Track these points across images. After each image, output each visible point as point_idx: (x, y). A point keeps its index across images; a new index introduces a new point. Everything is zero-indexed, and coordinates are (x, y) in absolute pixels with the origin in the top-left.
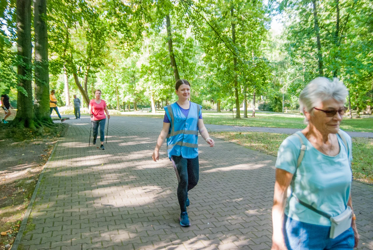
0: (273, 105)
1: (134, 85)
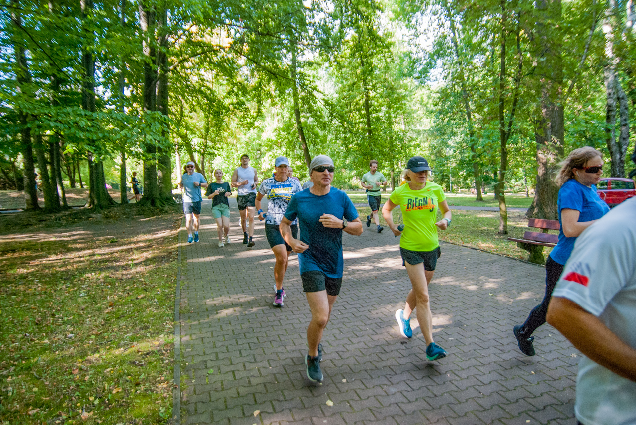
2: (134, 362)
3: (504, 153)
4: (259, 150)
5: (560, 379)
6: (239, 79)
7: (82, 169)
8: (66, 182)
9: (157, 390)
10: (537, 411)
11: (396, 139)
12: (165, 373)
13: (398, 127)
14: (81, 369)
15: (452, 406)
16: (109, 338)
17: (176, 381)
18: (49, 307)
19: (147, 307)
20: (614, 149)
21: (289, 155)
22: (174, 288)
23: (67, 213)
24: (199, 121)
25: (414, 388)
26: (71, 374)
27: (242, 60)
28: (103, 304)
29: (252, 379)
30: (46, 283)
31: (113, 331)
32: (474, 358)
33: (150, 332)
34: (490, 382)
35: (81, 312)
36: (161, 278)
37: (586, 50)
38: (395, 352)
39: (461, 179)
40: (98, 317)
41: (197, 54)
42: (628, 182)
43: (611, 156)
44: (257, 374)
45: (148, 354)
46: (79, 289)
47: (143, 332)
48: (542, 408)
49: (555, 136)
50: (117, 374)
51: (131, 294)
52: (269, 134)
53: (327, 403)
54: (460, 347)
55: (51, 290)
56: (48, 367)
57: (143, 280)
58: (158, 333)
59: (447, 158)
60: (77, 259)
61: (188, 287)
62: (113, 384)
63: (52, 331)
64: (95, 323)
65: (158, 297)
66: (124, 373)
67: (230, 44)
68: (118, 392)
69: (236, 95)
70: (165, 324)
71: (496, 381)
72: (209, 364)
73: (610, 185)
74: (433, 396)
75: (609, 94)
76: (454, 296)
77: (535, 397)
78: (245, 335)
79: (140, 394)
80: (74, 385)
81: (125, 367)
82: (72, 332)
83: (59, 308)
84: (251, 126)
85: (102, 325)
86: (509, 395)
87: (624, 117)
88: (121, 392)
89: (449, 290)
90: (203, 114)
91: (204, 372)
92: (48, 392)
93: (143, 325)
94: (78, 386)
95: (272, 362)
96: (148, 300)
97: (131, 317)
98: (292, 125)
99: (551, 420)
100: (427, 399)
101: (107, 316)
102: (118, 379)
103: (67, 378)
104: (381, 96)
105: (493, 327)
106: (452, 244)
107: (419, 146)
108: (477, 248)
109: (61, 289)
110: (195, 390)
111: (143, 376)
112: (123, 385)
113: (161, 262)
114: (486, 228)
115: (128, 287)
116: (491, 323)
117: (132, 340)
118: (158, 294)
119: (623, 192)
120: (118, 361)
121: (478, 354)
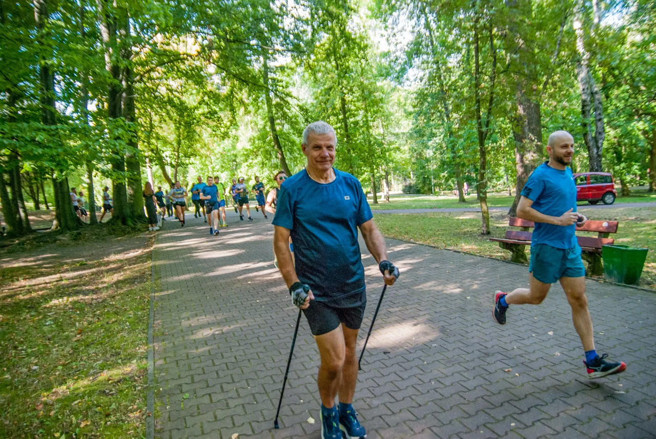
0: (421, 185)
1: (236, 172)
2: (104, 392)
3: (483, 153)
4: (235, 161)
5: (544, 379)
6: (209, 88)
7: (46, 189)
8: (30, 204)
9: (128, 419)
10: (521, 413)
11: (374, 144)
12: (137, 401)
13: (376, 130)
14: (46, 404)
15: (436, 415)
16: (77, 367)
17: (149, 409)
18: (11, 339)
19: (118, 332)
20: (591, 144)
21: (266, 164)
22: (147, 310)
23: (31, 236)
24: (169, 134)
25: (398, 399)
26: (35, 410)
27: (212, 69)
28: (71, 332)
29: (230, 401)
30: (7, 313)
31: (81, 360)
32: (458, 363)
33: (121, 358)
34: (475, 388)
35: (47, 342)
36: (134, 300)
37: (557, 47)
38: (378, 363)
39: (443, 181)
40: (66, 346)
41: (164, 63)
42: (606, 176)
43: (589, 151)
44: (235, 395)
45: (119, 381)
46: (45, 317)
47: (114, 359)
48: (527, 410)
49: (533, 133)
50: (85, 406)
51: (101, 318)
52: (244, 144)
53: (308, 420)
54: (443, 353)
55: (13, 320)
56: (8, 404)
57: (114, 303)
58: (130, 359)
59: (428, 160)
60: (43, 285)
61: (162, 308)
62: (81, 416)
63: (14, 366)
64: (62, 353)
65: (130, 320)
66: (93, 405)
67: (198, 52)
68: (86, 425)
69: (207, 104)
70: (138, 348)
71: (481, 386)
72: (185, 388)
73: (589, 180)
74: (418, 405)
75: (584, 90)
76: (437, 301)
77: (520, 399)
78: (222, 355)
79: (110, 425)
80: (37, 421)
81: (95, 397)
82: (36, 365)
83: (22, 339)
84: (225, 136)
85: (70, 354)
86: (494, 399)
87: (598, 112)
88: (90, 425)
89: (432, 295)
90: (173, 125)
91: (180, 397)
92: (8, 433)
93: (114, 351)
94: (42, 422)
95: (250, 382)
96: (119, 324)
97: (101, 344)
98: (267, 133)
99: (536, 421)
100: (411, 409)
101: (76, 344)
102: (87, 411)
103: (30, 414)
104: (358, 101)
105: (477, 330)
106: (434, 247)
107: (398, 149)
108: (460, 250)
109: (25, 319)
110: (169, 417)
111: (113, 406)
112: (92, 417)
113: (134, 283)
114: (469, 229)
115: (98, 312)
116: (474, 326)
117: (102, 369)
118: (130, 318)
119: (602, 186)
120: (87, 392)
121: (462, 360)
